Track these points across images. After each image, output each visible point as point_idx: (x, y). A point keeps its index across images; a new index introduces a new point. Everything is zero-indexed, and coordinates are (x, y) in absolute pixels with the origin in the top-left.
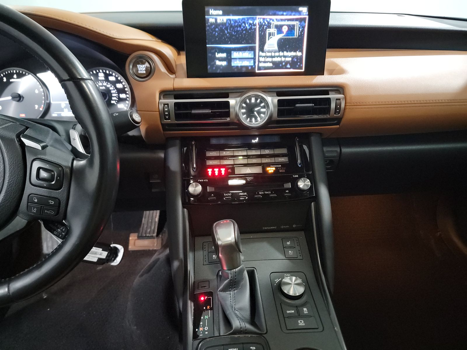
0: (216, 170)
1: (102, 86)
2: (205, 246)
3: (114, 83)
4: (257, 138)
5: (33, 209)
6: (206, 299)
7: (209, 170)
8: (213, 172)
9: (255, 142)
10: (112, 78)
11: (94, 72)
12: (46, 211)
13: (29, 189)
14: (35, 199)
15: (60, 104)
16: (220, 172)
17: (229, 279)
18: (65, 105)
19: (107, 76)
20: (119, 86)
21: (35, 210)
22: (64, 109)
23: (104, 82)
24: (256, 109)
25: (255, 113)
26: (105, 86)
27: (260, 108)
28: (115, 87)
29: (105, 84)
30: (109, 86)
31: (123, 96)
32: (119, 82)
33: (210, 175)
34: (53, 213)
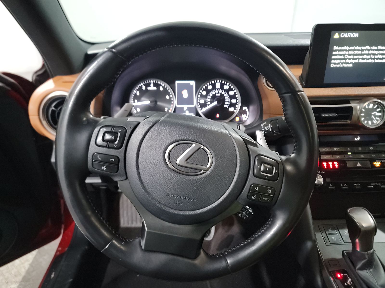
0: (330, 163)
1: (218, 93)
2: (321, 228)
3: (227, 91)
4: (359, 137)
5: (253, 197)
6: (342, 276)
7: (324, 163)
8: (328, 165)
9: (358, 140)
10: (226, 87)
11: (213, 82)
12: (263, 198)
13: (251, 180)
14: (256, 188)
15: (183, 108)
16: (333, 165)
17: (365, 260)
18: (186, 108)
19: (222, 85)
20: (231, 93)
21: (254, 197)
22: (186, 111)
23: (220, 90)
24: (373, 113)
25: (373, 116)
26: (221, 94)
27: (376, 112)
28: (228, 93)
29: (220, 91)
30: (223, 93)
31: (234, 101)
32: (232, 90)
33: (326, 167)
34: (268, 200)
